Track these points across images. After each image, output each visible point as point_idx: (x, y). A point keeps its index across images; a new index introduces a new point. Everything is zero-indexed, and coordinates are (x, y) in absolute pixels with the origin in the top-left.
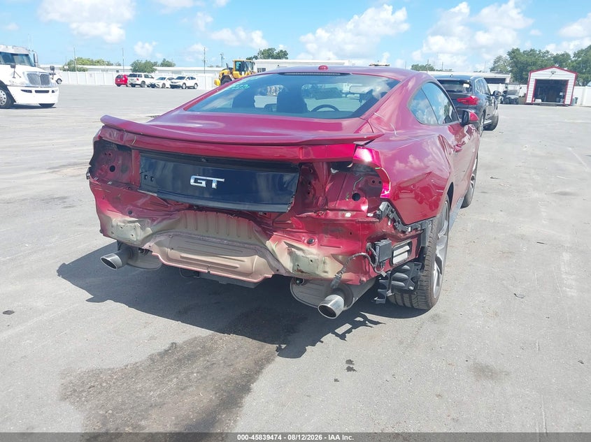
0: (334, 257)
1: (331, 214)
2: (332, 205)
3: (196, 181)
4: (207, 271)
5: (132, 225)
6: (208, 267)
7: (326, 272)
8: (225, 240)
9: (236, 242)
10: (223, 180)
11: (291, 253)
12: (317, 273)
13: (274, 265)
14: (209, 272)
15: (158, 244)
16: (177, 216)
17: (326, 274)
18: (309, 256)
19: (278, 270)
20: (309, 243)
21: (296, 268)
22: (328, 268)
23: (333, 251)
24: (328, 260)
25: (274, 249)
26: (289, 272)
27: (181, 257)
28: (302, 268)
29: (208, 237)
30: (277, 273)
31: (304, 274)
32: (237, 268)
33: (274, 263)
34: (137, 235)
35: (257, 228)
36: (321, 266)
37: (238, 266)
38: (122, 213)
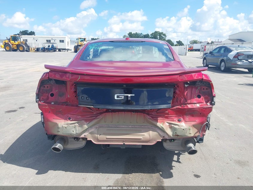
0: (194, 126)
1: (189, 106)
2: (189, 101)
3: (118, 97)
4: (123, 144)
5: (73, 125)
6: (123, 141)
7: (190, 134)
8: (130, 125)
9: (136, 126)
10: (134, 95)
11: (171, 128)
12: (186, 135)
13: (162, 135)
14: (124, 144)
15: (91, 133)
16: (101, 117)
17: (190, 135)
18: (182, 127)
19: (164, 137)
20: (179, 121)
21: (174, 134)
22: (191, 132)
23: (193, 123)
24: (191, 128)
25: (163, 126)
26: (171, 137)
27: (107, 138)
28: (178, 134)
29: (119, 125)
30: (164, 138)
31: (179, 137)
32: (141, 139)
33: (162, 134)
34: (76, 130)
35: (148, 117)
36: (188, 131)
37: (142, 138)
38: (64, 119)
